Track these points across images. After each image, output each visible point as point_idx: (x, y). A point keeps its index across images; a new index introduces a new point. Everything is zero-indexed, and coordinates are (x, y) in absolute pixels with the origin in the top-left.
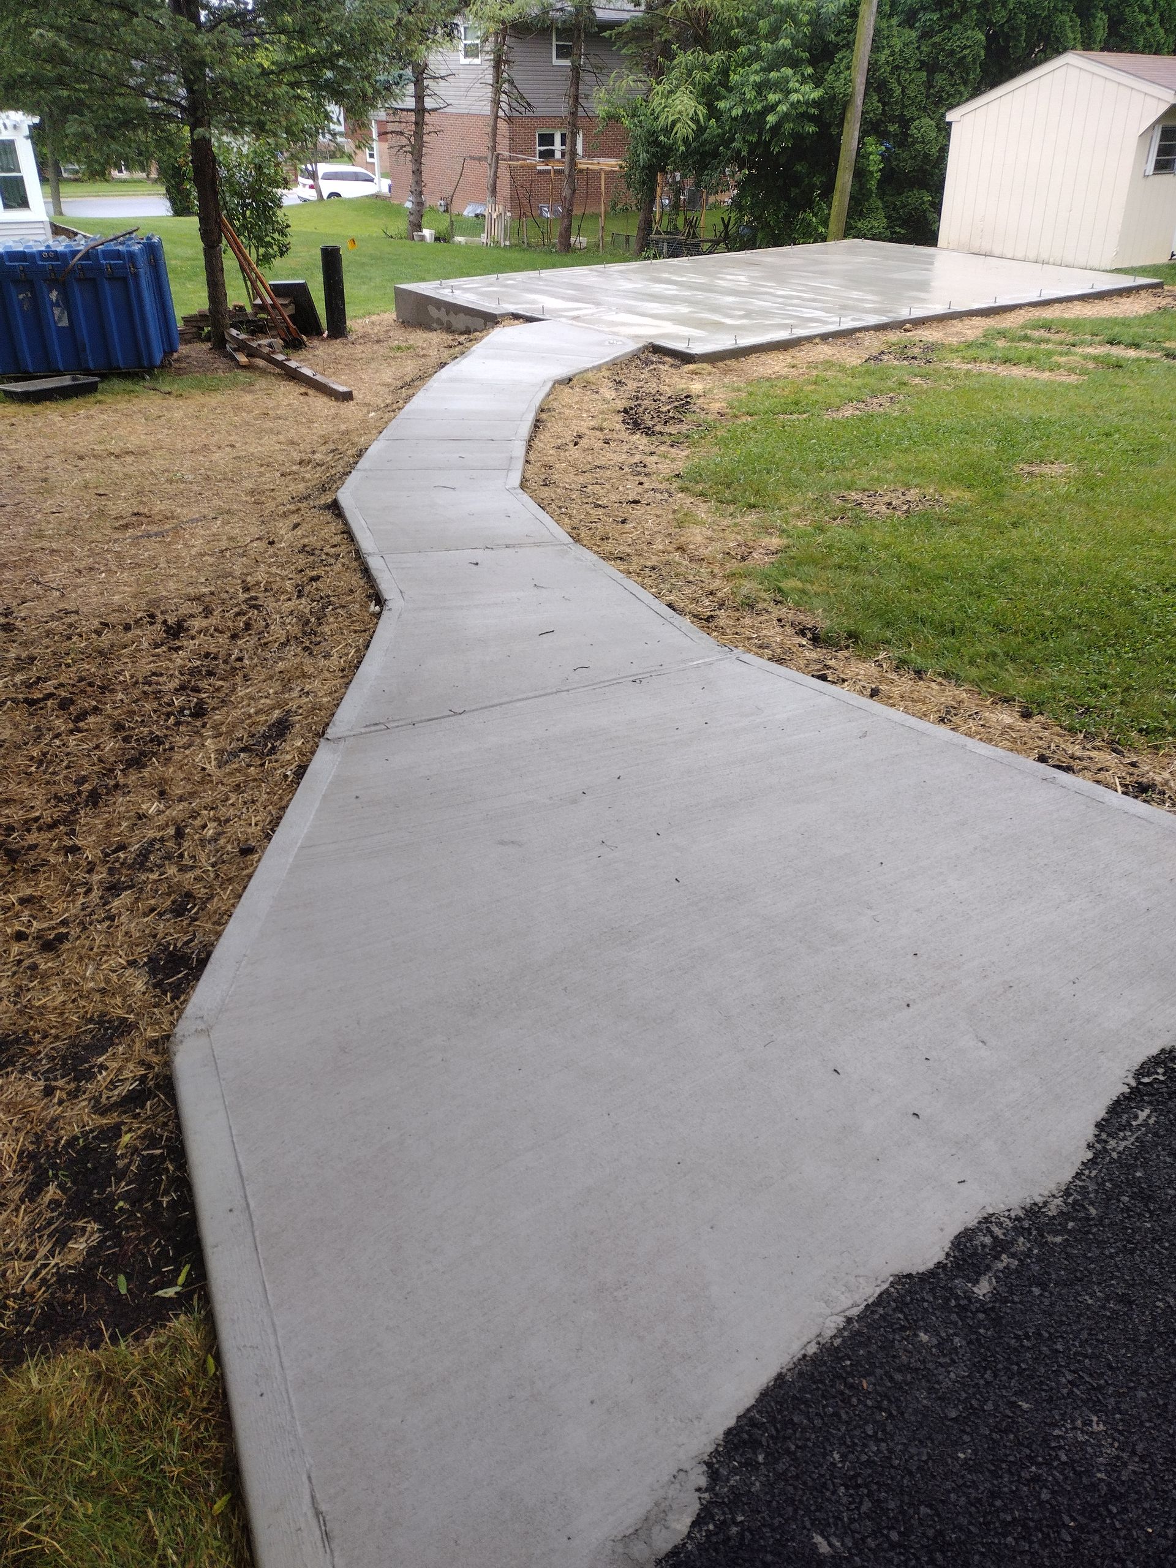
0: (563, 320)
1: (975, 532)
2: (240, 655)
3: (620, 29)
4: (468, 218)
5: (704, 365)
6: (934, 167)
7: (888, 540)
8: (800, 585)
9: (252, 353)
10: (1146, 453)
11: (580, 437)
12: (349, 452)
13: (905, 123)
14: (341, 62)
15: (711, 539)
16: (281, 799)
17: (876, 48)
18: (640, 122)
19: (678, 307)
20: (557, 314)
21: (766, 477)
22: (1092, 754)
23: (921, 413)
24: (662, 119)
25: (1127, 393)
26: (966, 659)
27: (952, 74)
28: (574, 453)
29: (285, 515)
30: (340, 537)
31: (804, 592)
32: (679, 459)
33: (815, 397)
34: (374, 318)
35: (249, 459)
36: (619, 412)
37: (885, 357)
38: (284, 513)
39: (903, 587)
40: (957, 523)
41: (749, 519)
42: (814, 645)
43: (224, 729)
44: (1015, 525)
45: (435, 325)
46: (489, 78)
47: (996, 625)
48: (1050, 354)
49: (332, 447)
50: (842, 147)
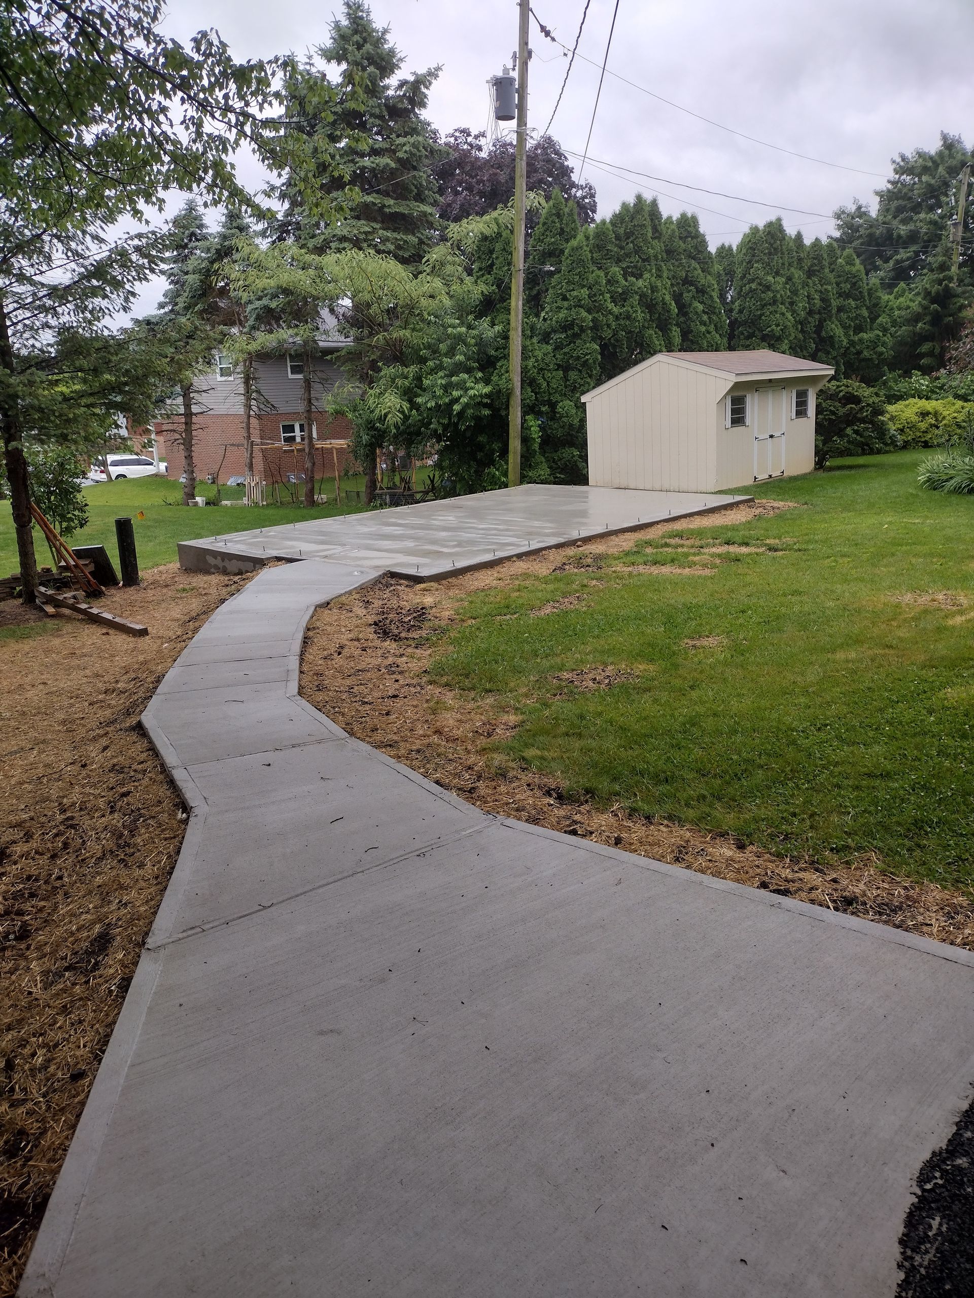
0: (317, 559)
1: (664, 696)
2: (60, 874)
3: (338, 354)
4: (232, 487)
5: (432, 584)
6: (577, 432)
7: (600, 709)
8: (539, 753)
9: (58, 604)
10: (774, 623)
11: (342, 647)
12: (149, 680)
13: (553, 405)
14: (127, 389)
15: (460, 721)
16: (107, 1015)
17: (525, 358)
18: (360, 415)
19: (406, 543)
20: (312, 555)
21: (495, 666)
22: (801, 875)
23: (603, 607)
24: (377, 411)
25: (748, 579)
26: (683, 803)
27: (580, 371)
28: (338, 661)
29: (95, 739)
30: (145, 754)
31: (542, 758)
32: (423, 658)
33: (520, 601)
34: (161, 568)
35: (59, 693)
36: (370, 625)
37: (567, 567)
38: (94, 737)
39: (620, 746)
40: (648, 690)
41: (488, 701)
42: (561, 804)
43: (48, 949)
44: (692, 688)
45: (213, 570)
46: (242, 390)
47: (698, 771)
48: (686, 555)
49: (133, 675)
50: (511, 424)
